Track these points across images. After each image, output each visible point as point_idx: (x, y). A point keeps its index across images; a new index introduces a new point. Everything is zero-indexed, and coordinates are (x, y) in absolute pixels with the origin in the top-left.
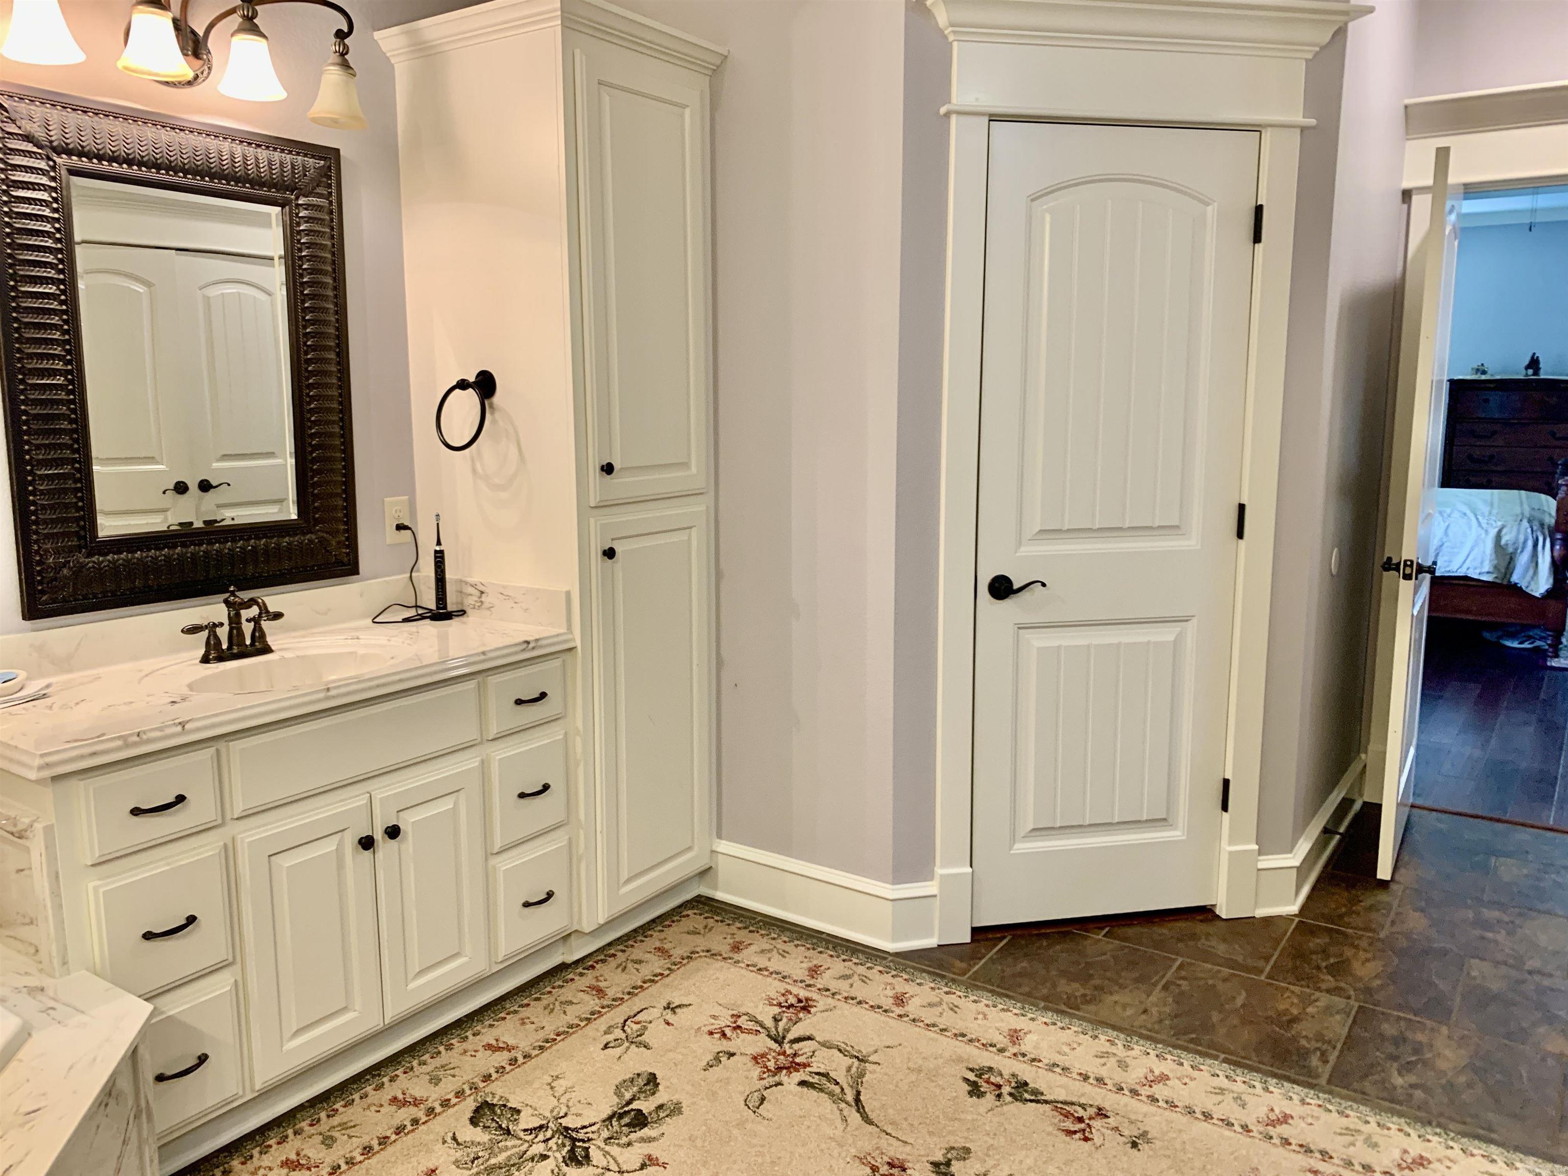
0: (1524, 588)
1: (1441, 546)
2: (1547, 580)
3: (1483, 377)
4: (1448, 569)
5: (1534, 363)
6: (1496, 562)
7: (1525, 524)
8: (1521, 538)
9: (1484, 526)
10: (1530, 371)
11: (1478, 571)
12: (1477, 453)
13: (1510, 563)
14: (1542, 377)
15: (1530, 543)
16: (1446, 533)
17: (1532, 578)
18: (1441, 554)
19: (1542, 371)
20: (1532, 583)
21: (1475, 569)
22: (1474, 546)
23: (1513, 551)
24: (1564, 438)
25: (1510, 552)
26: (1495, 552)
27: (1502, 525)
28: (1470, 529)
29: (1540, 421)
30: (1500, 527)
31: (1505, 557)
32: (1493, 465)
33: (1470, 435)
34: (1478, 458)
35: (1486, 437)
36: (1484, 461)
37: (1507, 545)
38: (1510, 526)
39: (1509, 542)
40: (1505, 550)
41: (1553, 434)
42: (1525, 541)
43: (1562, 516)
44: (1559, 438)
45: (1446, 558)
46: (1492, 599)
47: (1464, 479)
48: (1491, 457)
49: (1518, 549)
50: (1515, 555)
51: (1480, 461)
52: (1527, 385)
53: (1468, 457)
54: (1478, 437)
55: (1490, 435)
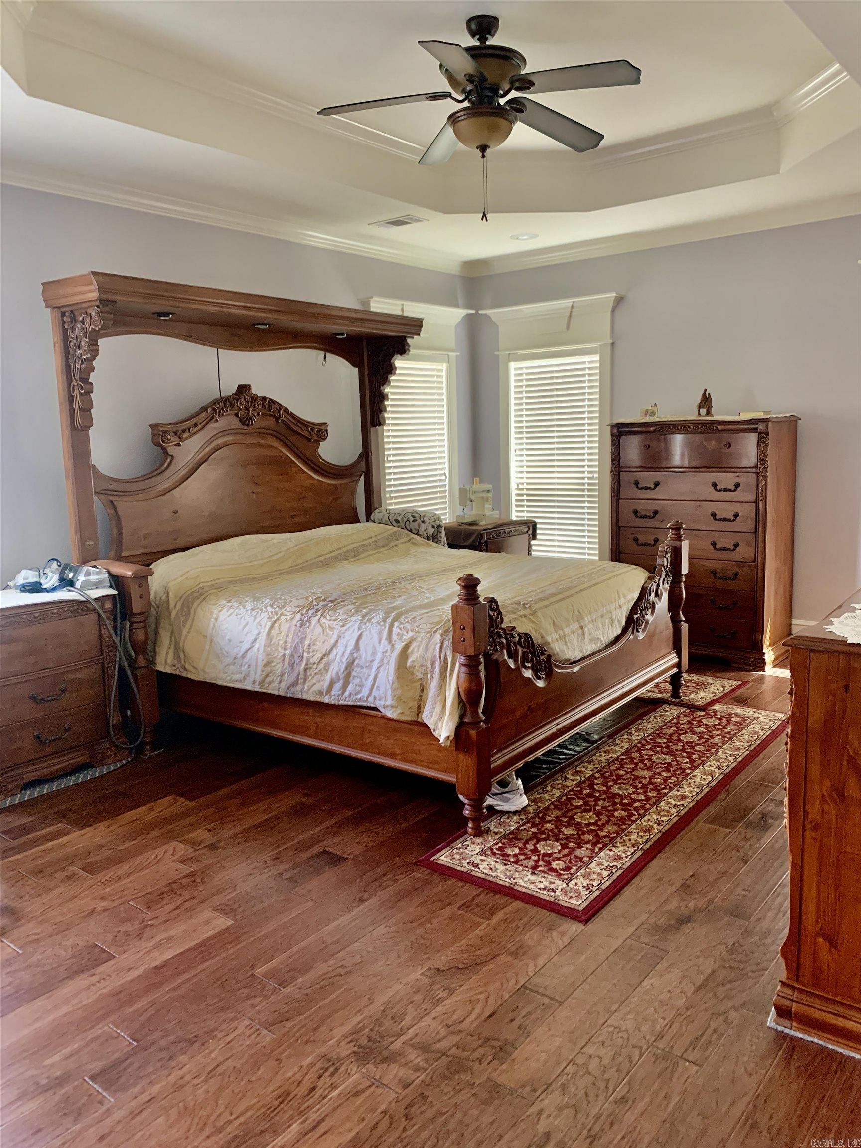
0: (432, 730)
1: (352, 663)
4: (359, 696)
6: (399, 692)
7: (437, 638)
8: (429, 657)
9: (394, 637)
11: (383, 703)
12: (642, 507)
13: (422, 691)
15: (438, 667)
17: (439, 717)
18: (352, 675)
20: (440, 725)
21: (381, 699)
22: (380, 667)
23: (422, 676)
24: (726, 490)
25: (419, 677)
26: (397, 678)
27: (412, 637)
28: (380, 642)
29: (701, 470)
30: (407, 641)
31: (414, 684)
32: (658, 521)
33: (634, 486)
34: (643, 513)
35: (650, 488)
36: (649, 517)
37: (414, 667)
38: (419, 639)
39: (415, 664)
40: (412, 674)
41: (714, 485)
42: (433, 663)
43: (458, 630)
44: (721, 490)
45: (357, 681)
46: (413, 740)
47: (632, 537)
48: (656, 512)
49: (427, 674)
50: (426, 682)
51: (645, 517)
52: (685, 427)
53: (634, 512)
54: (642, 488)
55: (653, 487)
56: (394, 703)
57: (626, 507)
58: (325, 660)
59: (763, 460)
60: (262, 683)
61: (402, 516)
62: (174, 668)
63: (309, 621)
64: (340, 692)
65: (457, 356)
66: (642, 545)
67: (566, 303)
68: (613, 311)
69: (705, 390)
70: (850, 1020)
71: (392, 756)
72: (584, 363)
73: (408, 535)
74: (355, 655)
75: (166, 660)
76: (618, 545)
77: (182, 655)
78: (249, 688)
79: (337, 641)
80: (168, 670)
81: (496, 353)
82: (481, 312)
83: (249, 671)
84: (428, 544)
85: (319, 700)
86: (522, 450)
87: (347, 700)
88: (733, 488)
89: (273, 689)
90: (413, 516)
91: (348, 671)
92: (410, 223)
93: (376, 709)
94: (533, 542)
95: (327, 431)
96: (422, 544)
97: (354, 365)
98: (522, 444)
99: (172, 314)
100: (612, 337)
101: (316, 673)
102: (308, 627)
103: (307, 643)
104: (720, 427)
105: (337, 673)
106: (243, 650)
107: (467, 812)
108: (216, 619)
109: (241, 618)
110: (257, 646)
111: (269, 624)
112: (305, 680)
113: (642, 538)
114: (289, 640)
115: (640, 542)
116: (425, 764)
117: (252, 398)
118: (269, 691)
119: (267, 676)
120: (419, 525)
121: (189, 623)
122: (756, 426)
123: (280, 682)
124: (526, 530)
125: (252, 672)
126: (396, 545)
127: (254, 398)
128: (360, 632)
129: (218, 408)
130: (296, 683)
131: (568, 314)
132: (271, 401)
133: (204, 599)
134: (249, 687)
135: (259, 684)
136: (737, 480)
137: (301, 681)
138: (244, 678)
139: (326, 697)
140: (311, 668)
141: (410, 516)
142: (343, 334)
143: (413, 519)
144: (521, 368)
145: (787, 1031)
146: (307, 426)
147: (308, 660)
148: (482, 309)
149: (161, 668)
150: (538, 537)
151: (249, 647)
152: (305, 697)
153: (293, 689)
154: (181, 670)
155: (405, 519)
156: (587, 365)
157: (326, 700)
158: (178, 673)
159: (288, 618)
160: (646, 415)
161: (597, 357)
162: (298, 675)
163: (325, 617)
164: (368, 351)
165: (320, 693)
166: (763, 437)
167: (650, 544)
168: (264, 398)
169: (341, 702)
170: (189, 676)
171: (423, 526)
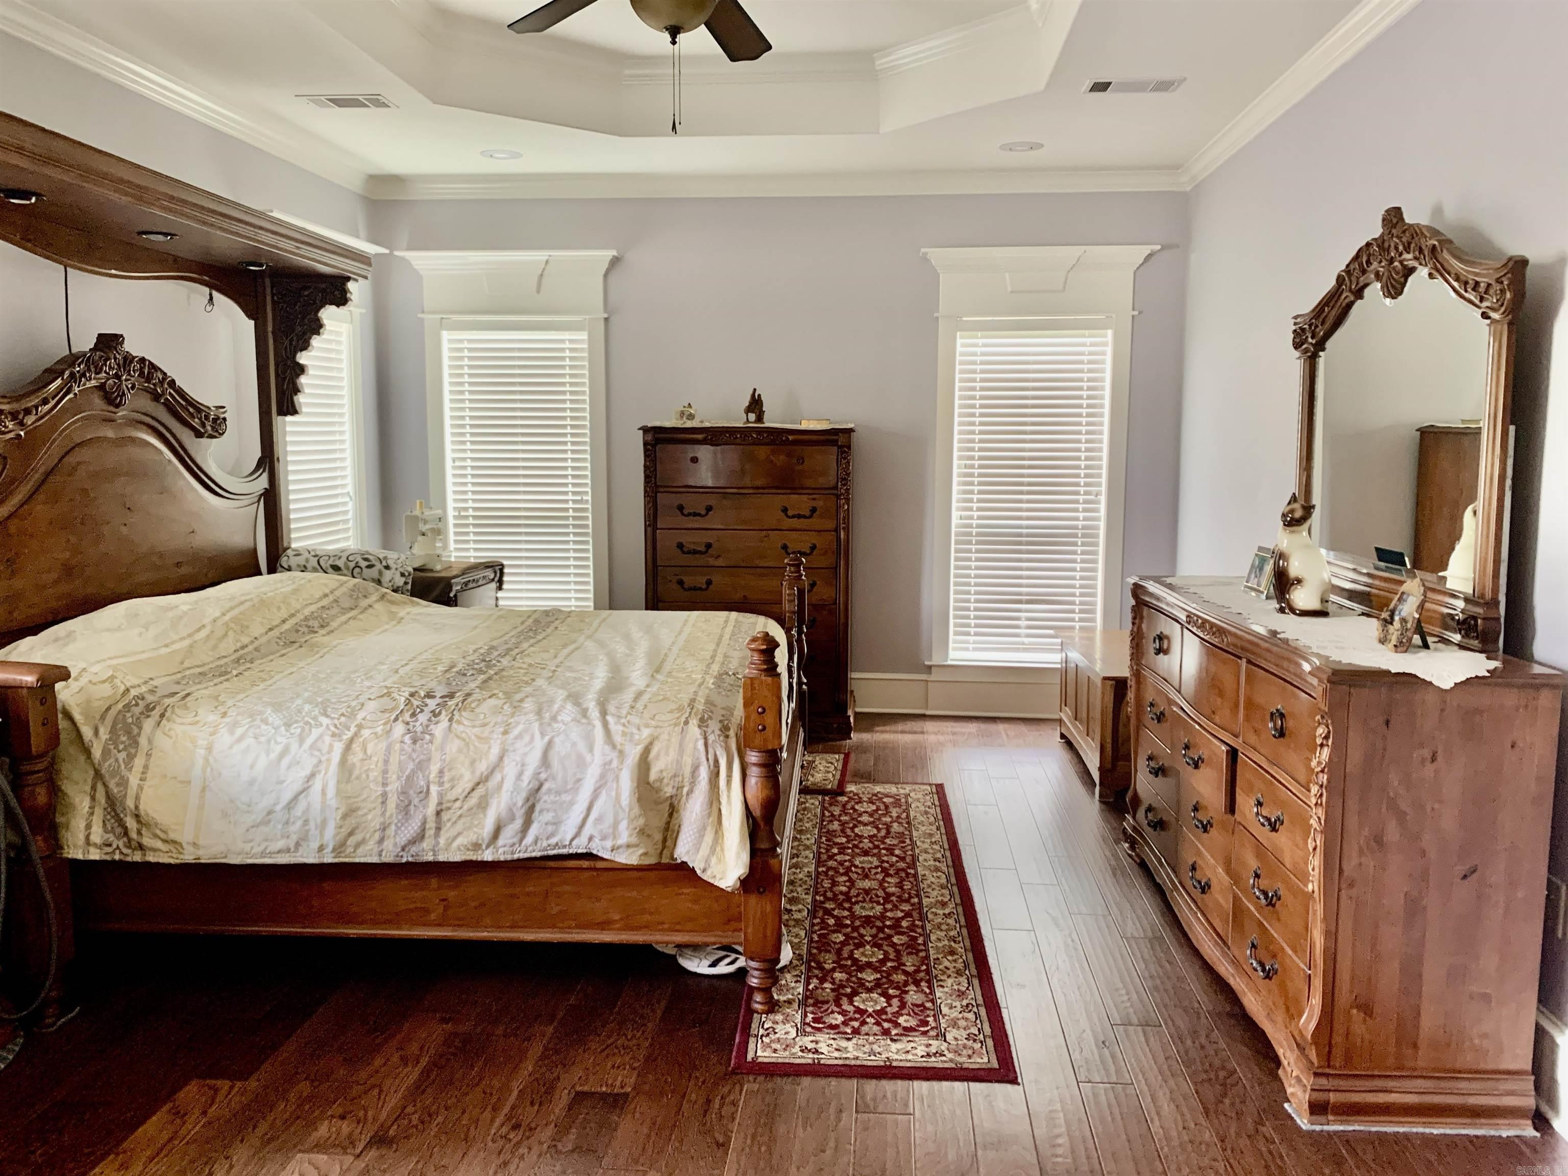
0: (699, 872)
1: (539, 789)
2: (738, 855)
3: (689, 424)
4: (553, 841)
5: (756, 405)
6: (641, 821)
7: (694, 730)
8: (688, 761)
9: (618, 739)
10: (752, 417)
11: (609, 844)
12: (689, 539)
13: (671, 815)
14: (766, 425)
15: (704, 774)
16: (545, 761)
17: (713, 851)
18: (538, 808)
19: (766, 417)
20: (714, 860)
21: (603, 838)
22: (599, 787)
23: (674, 792)
24: (799, 516)
25: (668, 795)
26: (639, 800)
27: (652, 735)
28: (591, 750)
29: (766, 491)
30: (647, 742)
31: (660, 807)
32: (712, 556)
33: (679, 512)
34: (692, 547)
35: (699, 515)
36: (700, 552)
37: (661, 780)
38: (665, 736)
39: (664, 774)
40: (658, 790)
41: (785, 510)
42: (695, 769)
43: (754, 716)
44: (793, 517)
45: (548, 816)
46: (646, 893)
47: (675, 579)
48: (709, 546)
49: (683, 787)
50: (680, 801)
51: (695, 552)
52: (746, 436)
53: (678, 547)
54: (689, 514)
55: (703, 512)
56: (634, 840)
57: (667, 541)
58: (480, 791)
59: (845, 479)
60: (339, 847)
61: (344, 559)
62: (109, 850)
63: (426, 730)
64: (515, 840)
65: (361, 314)
66: (690, 589)
67: (540, 256)
68: (606, 276)
69: (755, 390)
70: (1391, 1092)
71: (604, 925)
72: (563, 341)
73: (377, 590)
74: (543, 776)
75: (87, 838)
76: (655, 591)
77: (131, 823)
78: (311, 860)
79: (501, 758)
80: (95, 855)
81: (419, 315)
82: (396, 253)
83: (308, 831)
84: (412, 602)
85: (474, 858)
86: (464, 459)
87: (530, 848)
88: (808, 513)
89: (367, 855)
90: (366, 560)
91: (530, 803)
92: (368, 106)
93: (589, 856)
94: (500, 594)
95: (225, 419)
96: (405, 603)
97: (250, 316)
98: (465, 451)
99: (38, 195)
100: (605, 311)
101: (460, 816)
102: (431, 742)
103: (434, 768)
104: (791, 438)
105: (510, 810)
106: (287, 796)
107: (755, 981)
108: (209, 749)
109: (269, 741)
110: (317, 784)
111: (339, 747)
112: (438, 829)
113: (688, 581)
114: (393, 767)
115: (686, 586)
116: (666, 926)
117: (125, 358)
118: (357, 860)
119: (351, 834)
120: (380, 573)
121: (139, 762)
122: (835, 437)
123: (381, 841)
124: (492, 576)
125: (314, 832)
126: (370, 606)
127: (128, 359)
128: (547, 738)
129: (78, 372)
130: (421, 836)
131: (540, 272)
132: (152, 366)
133: (162, 716)
134: (308, 857)
135: (334, 850)
136: (814, 504)
137: (430, 832)
138: (298, 845)
139: (487, 852)
140: (449, 808)
141: (359, 559)
142: (261, 265)
143: (367, 563)
144: (461, 341)
145: (1326, 1128)
146: (199, 411)
147: (441, 795)
148: (397, 250)
149: (75, 850)
150: (505, 586)
151: (300, 788)
152: (442, 858)
153: (414, 849)
154: (125, 851)
155: (352, 565)
156: (567, 345)
157: (488, 856)
158: (117, 857)
159: (379, 730)
160: (682, 417)
161: (584, 336)
162: (424, 823)
163: (459, 722)
164: (273, 295)
165: (476, 846)
166: (845, 452)
167: (700, 589)
168: (143, 360)
169: (516, 856)
170: (151, 858)
171: (388, 575)
